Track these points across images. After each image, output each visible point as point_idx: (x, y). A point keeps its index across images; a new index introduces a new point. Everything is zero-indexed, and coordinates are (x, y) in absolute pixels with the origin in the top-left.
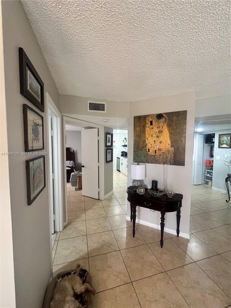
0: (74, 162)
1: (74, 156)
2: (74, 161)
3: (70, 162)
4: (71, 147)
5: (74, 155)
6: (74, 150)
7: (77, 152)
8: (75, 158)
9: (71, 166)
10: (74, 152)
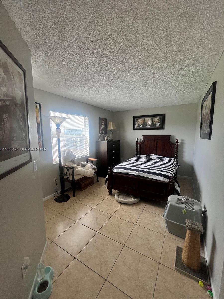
0: (177, 161)
1: (178, 150)
2: (176, 158)
3: (168, 162)
4: (172, 135)
5: (177, 147)
6: (177, 139)
7: (182, 143)
8: (179, 153)
9: (171, 175)
10: (177, 142)
